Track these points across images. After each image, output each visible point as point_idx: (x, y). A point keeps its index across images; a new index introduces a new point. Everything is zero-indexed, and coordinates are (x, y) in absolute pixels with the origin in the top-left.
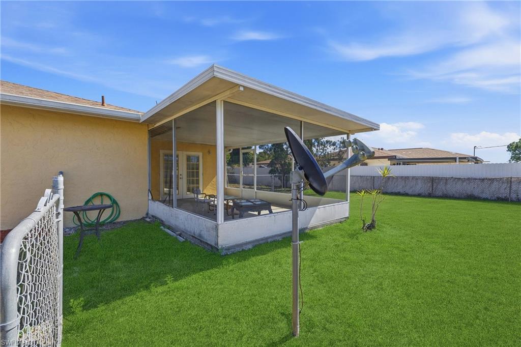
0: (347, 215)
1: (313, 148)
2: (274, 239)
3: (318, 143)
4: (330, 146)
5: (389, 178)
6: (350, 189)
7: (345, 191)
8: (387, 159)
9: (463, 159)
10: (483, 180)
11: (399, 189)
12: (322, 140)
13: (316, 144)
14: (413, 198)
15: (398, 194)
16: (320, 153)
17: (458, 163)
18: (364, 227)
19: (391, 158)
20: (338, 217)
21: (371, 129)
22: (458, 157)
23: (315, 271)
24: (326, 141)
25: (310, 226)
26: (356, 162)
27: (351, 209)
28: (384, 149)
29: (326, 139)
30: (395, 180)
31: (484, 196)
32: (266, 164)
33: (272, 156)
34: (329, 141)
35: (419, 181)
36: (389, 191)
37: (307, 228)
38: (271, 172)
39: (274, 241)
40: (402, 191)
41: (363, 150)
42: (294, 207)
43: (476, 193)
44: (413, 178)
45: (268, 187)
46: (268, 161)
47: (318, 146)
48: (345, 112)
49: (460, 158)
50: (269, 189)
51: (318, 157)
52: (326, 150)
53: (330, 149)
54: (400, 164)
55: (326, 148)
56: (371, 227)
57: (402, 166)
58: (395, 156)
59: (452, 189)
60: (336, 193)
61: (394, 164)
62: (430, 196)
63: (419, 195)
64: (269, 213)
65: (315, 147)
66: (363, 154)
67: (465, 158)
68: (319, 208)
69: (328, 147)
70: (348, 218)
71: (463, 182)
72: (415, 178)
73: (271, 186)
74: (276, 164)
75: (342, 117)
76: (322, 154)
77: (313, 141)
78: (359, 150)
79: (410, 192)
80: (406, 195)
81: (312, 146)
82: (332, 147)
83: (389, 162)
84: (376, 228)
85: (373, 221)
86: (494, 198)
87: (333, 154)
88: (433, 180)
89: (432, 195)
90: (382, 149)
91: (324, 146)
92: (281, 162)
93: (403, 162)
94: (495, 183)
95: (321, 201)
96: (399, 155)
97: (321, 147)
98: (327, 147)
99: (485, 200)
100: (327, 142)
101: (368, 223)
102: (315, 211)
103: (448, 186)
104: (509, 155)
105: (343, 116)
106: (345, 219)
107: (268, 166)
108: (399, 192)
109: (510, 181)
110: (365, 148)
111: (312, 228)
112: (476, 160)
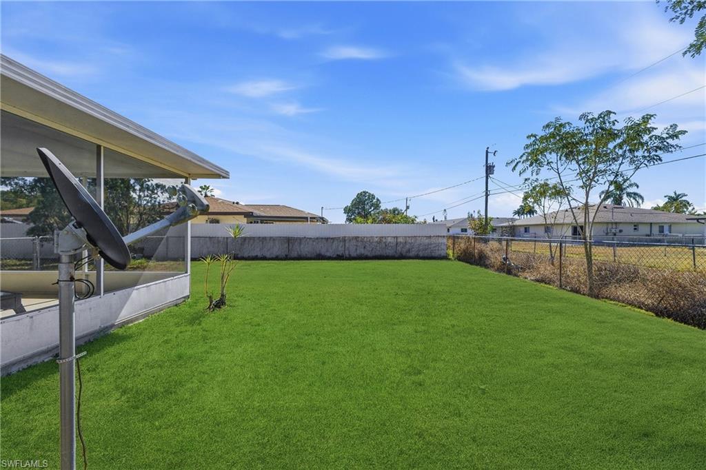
0: (187, 293)
1: (132, 193)
2: (30, 363)
3: (142, 186)
4: (162, 193)
5: (245, 239)
6: (191, 255)
7: (184, 259)
8: (243, 216)
9: (313, 219)
10: (327, 239)
11: (257, 253)
12: (149, 183)
13: (138, 187)
14: (270, 261)
15: (255, 258)
16: (145, 202)
17: (309, 223)
18: (210, 305)
19: (248, 215)
20: (171, 298)
21: (218, 176)
22: (309, 216)
23: (124, 392)
24: (156, 184)
25: (118, 321)
26: (185, 218)
27: (193, 283)
28: (240, 203)
29: (155, 181)
30: (252, 241)
31: (328, 254)
32: (21, 215)
33: (36, 201)
34: (162, 185)
35: (277, 242)
36: (246, 255)
37: (112, 326)
38: (31, 232)
39: (30, 367)
40: (259, 255)
41: (194, 202)
42: (64, 293)
43: (323, 252)
44: (271, 238)
45: (23, 262)
46: (27, 211)
47: (140, 190)
48: (179, 147)
49: (311, 218)
50: (27, 265)
51: (142, 209)
52: (155, 198)
53: (162, 197)
54: (258, 222)
55: (156, 196)
56: (220, 304)
57: (259, 225)
58: (252, 213)
59: (305, 249)
60: (172, 263)
61: (251, 223)
62: (286, 258)
63: (277, 258)
64: (15, 314)
65: (134, 191)
66: (193, 207)
67: (314, 218)
68: (137, 289)
69: (159, 193)
70: (188, 297)
71: (313, 241)
72: (272, 239)
73: (31, 260)
74: (47, 217)
75: (175, 152)
76: (149, 204)
77: (132, 182)
78: (188, 201)
79: (268, 255)
80: (264, 258)
81: (128, 191)
82: (167, 195)
83: (245, 220)
84: (227, 303)
85: (223, 295)
86: (334, 256)
87: (167, 205)
88: (289, 240)
89: (289, 256)
90: (237, 203)
91: (153, 192)
92: (60, 212)
93: (261, 220)
94: (336, 242)
95: (142, 279)
96: (257, 212)
97: (146, 193)
98: (157, 194)
99: (329, 258)
100: (158, 186)
101: (217, 298)
102: (129, 295)
103: (302, 246)
104: (345, 216)
105: (177, 152)
106: (183, 299)
107: (23, 221)
108: (257, 256)
109: (344, 240)
110: (197, 200)
111: (123, 325)
112: (323, 220)
